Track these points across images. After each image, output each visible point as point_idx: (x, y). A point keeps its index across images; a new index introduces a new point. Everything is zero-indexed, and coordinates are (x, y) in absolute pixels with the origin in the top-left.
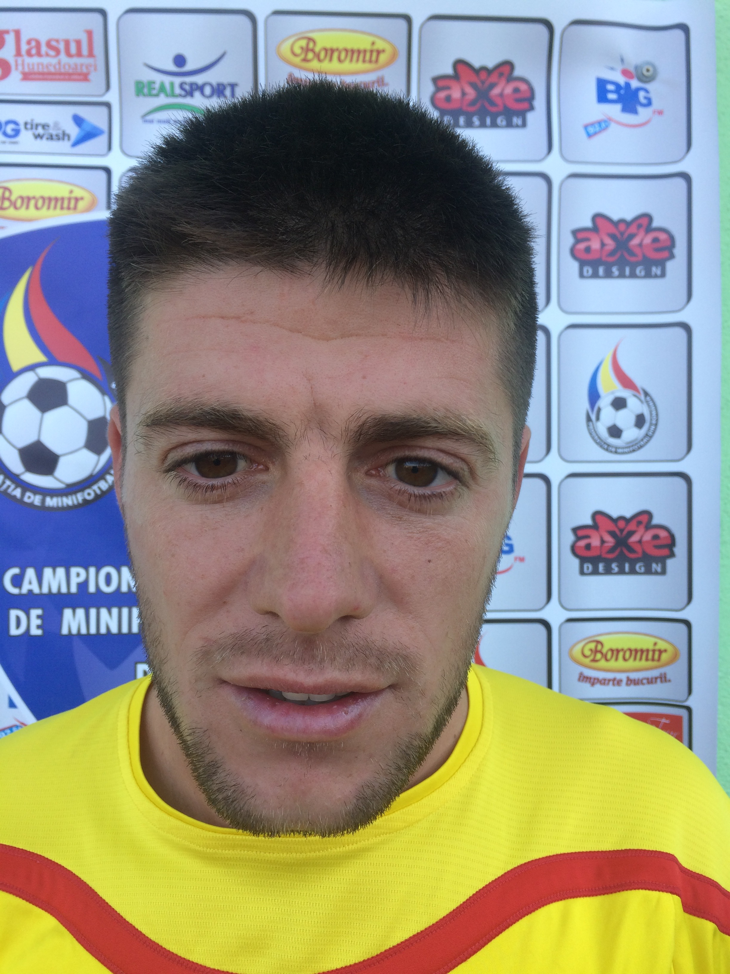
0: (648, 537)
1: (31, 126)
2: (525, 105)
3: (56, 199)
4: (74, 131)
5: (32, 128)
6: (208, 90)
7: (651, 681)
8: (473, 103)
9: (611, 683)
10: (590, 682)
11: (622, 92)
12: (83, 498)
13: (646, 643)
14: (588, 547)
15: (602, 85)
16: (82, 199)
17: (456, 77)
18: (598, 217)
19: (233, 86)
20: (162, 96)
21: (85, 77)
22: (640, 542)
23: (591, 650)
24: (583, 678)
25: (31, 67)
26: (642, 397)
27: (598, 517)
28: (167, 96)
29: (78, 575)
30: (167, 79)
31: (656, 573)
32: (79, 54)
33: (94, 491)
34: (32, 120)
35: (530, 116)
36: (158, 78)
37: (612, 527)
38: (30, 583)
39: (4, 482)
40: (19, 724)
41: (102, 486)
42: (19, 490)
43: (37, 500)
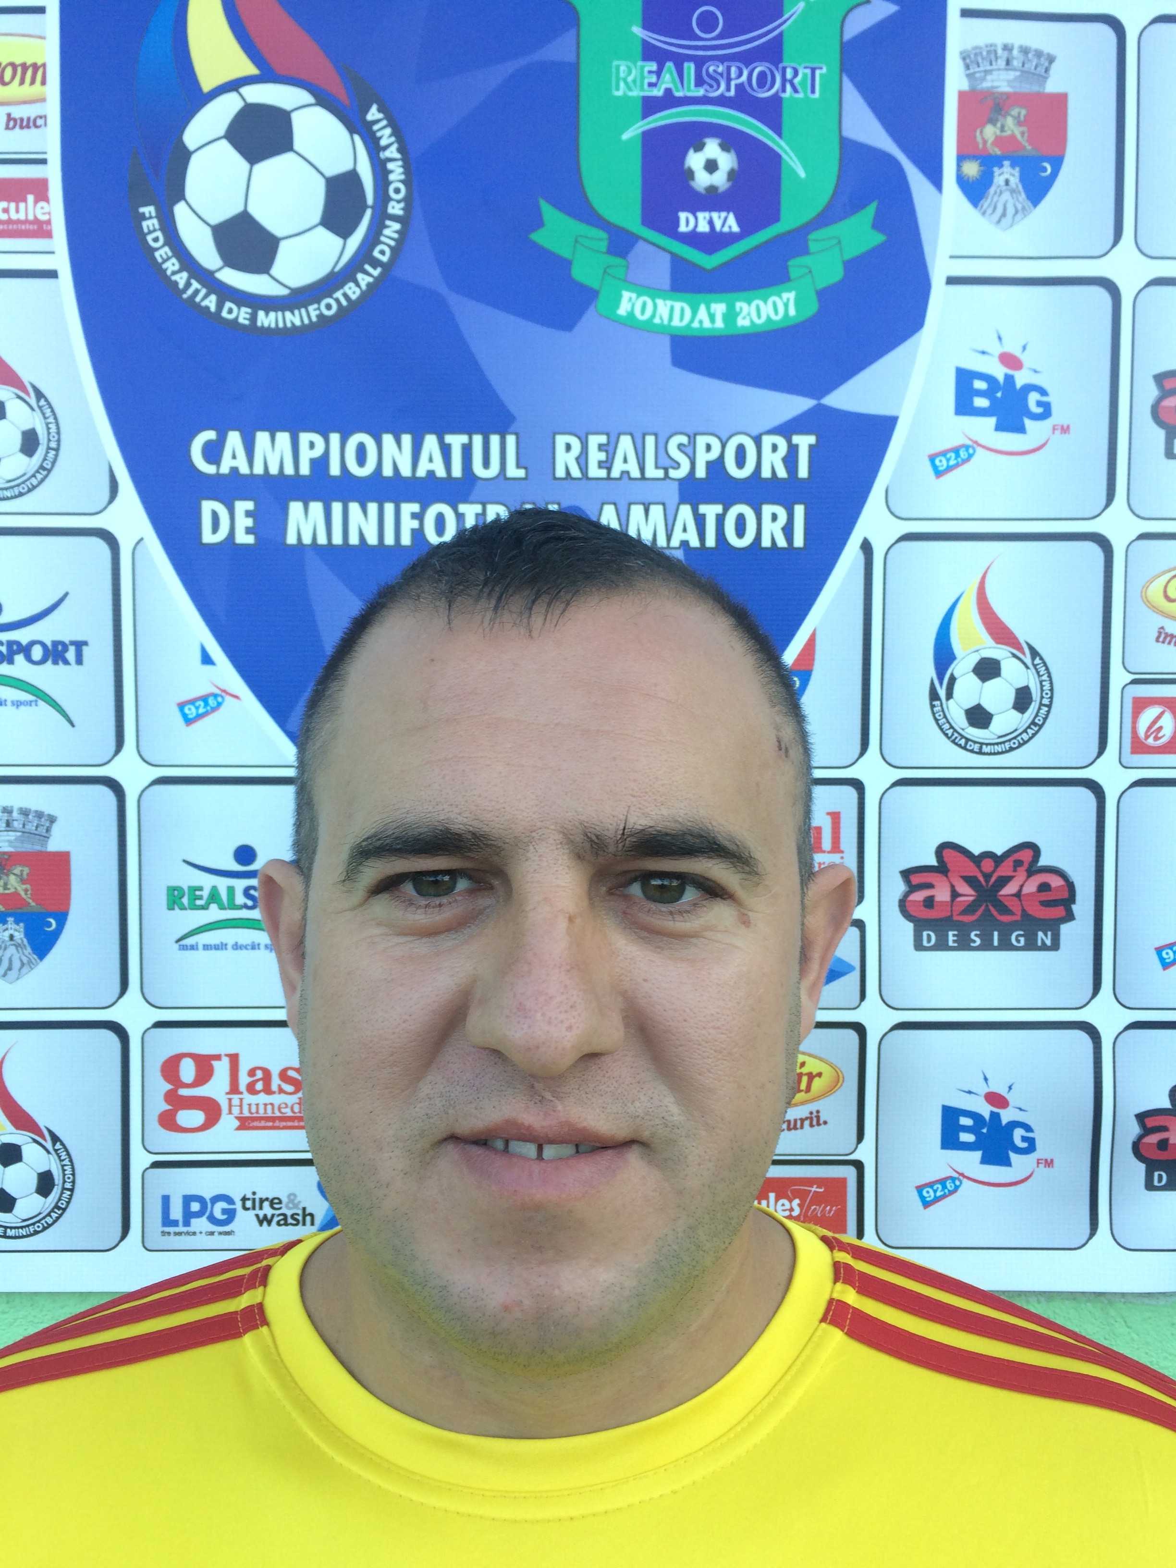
12: (317, 312)
24: (1164, 637)
29: (312, 445)
33: (337, 301)
38: (234, 457)
39: (188, 285)
40: (218, 692)
41: (350, 293)
42: (213, 298)
43: (243, 315)
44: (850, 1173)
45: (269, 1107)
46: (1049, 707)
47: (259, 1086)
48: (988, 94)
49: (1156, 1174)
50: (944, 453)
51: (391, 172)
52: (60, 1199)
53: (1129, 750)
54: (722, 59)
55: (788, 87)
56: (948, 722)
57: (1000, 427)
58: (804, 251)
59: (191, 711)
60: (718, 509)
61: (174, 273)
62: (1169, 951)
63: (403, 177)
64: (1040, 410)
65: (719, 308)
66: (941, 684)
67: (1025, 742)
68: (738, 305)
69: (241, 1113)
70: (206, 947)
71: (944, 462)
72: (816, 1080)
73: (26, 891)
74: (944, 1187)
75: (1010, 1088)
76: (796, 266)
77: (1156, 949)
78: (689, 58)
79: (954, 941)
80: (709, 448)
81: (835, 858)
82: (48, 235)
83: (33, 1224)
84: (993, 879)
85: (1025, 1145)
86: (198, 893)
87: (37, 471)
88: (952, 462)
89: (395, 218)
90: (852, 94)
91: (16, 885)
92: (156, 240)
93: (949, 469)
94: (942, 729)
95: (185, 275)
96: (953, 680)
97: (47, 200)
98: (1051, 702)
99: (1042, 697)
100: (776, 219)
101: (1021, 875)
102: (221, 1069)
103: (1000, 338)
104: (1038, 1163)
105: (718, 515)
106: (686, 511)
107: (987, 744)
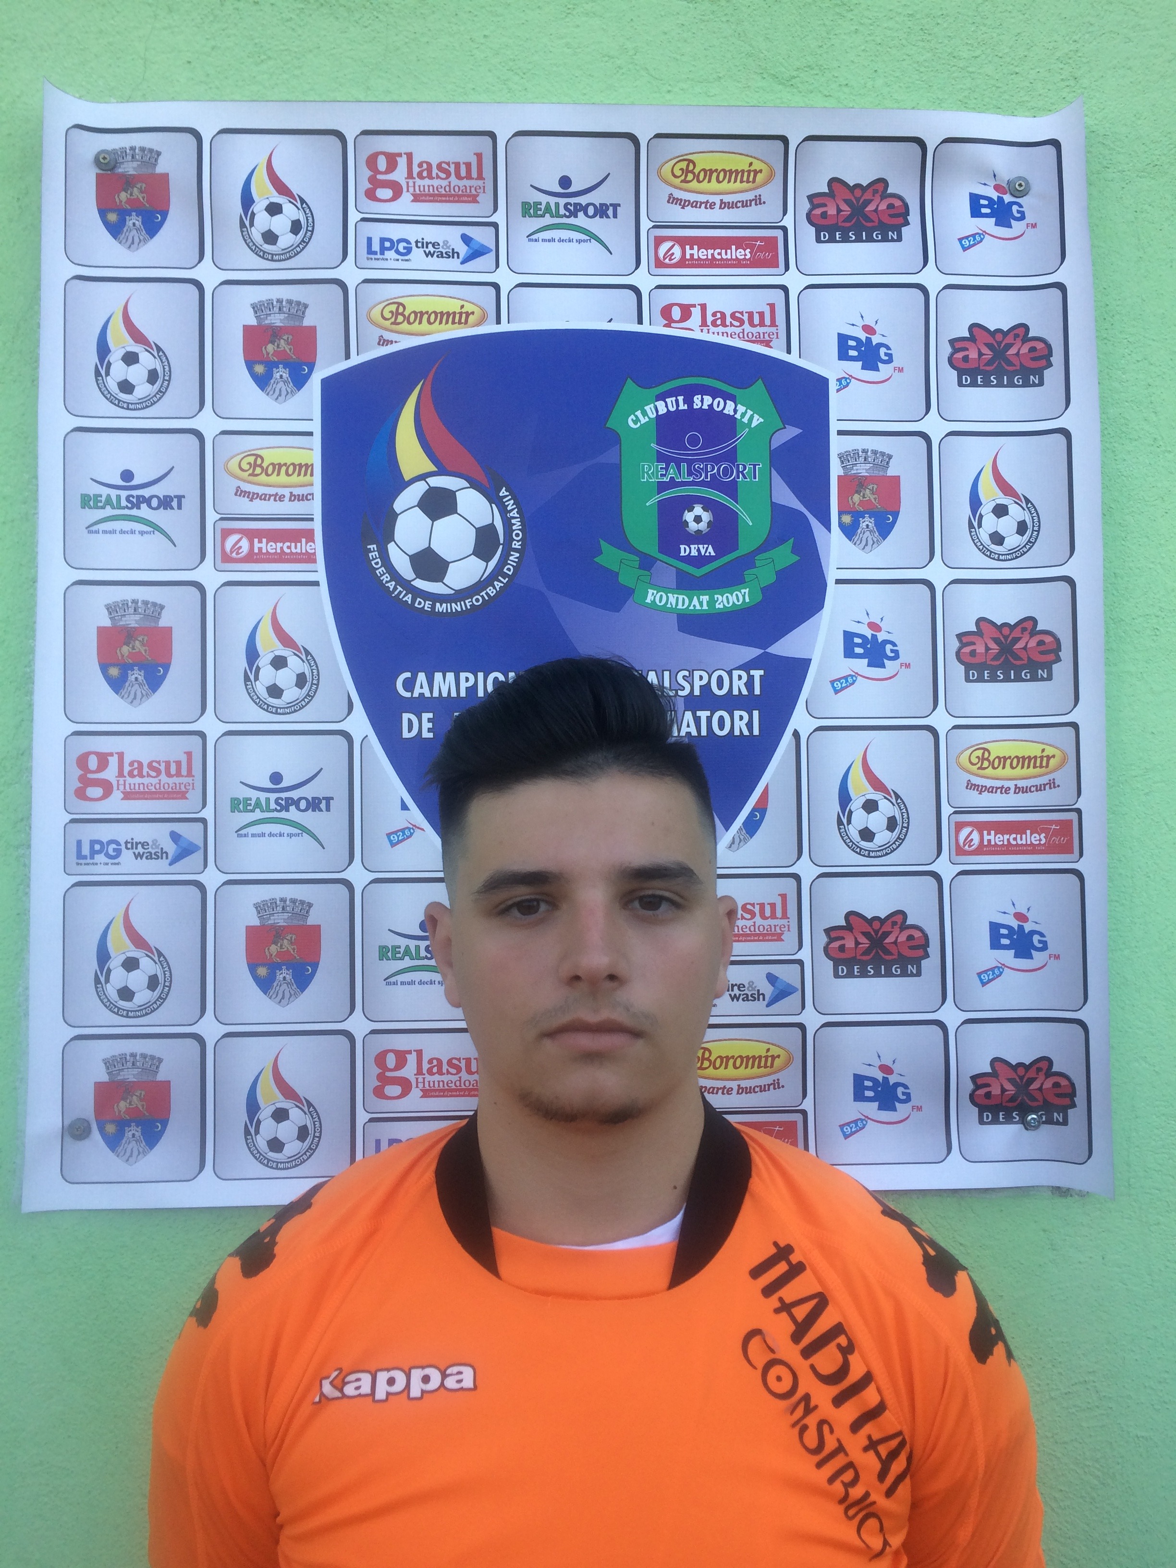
0: (1033, 643)
1: (422, 244)
2: (901, 220)
3: (448, 314)
4: (463, 249)
5: (423, 247)
6: (591, 210)
7: (1039, 788)
8: (848, 219)
9: (999, 790)
10: (977, 790)
11: (996, 206)
12: (471, 603)
13: (1034, 750)
14: (973, 653)
15: (975, 199)
16: (473, 313)
17: (831, 194)
18: (975, 327)
19: (615, 206)
20: (547, 215)
21: (473, 199)
22: (1025, 648)
23: (978, 757)
24: (971, 786)
25: (422, 189)
26: (1024, 505)
27: (981, 624)
28: (552, 216)
29: (467, 679)
30: (553, 200)
31: (1043, 679)
32: (469, 176)
33: (482, 597)
34: (423, 239)
35: (904, 229)
36: (544, 199)
37: (997, 635)
38: (422, 687)
39: (395, 588)
40: (411, 827)
41: (490, 592)
42: (410, 596)
43: (427, 606)
44: (798, 1118)
45: (441, 1084)
46: (908, 828)
47: (435, 1070)
48: (856, 477)
49: (985, 1114)
50: (839, 680)
51: (515, 524)
52: (312, 1143)
53: (955, 853)
54: (702, 461)
55: (741, 475)
56: (849, 838)
57: (870, 665)
58: (753, 566)
59: (394, 838)
60: (708, 713)
61: (387, 582)
62: (986, 975)
63: (520, 527)
64: (893, 655)
65: (705, 598)
66: (844, 816)
67: (895, 850)
68: (716, 596)
69: (424, 1087)
70: (402, 983)
71: (839, 685)
72: (777, 1059)
73: (294, 949)
74: (857, 1125)
75: (894, 1062)
76: (748, 574)
77: (978, 974)
78: (684, 461)
79: (858, 972)
80: (701, 678)
81: (784, 922)
82: (314, 561)
83: (295, 1160)
84: (880, 933)
85: (904, 1097)
86: (397, 950)
87: (305, 697)
88: (844, 685)
89: (516, 550)
90: (777, 478)
91: (288, 946)
92: (377, 563)
93: (843, 689)
94: (845, 843)
95: (393, 583)
96: (851, 813)
97: (314, 543)
98: (908, 825)
99: (903, 823)
100: (736, 548)
101: (896, 930)
102: (412, 1059)
103: (868, 614)
104: (913, 1109)
105: (707, 717)
106: (688, 715)
107: (873, 851)
